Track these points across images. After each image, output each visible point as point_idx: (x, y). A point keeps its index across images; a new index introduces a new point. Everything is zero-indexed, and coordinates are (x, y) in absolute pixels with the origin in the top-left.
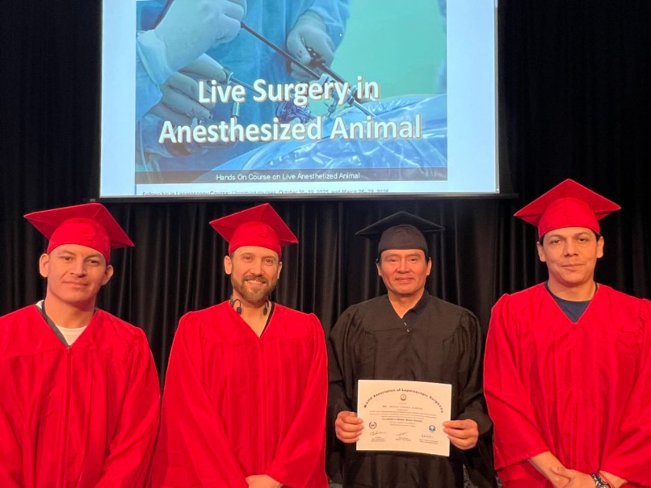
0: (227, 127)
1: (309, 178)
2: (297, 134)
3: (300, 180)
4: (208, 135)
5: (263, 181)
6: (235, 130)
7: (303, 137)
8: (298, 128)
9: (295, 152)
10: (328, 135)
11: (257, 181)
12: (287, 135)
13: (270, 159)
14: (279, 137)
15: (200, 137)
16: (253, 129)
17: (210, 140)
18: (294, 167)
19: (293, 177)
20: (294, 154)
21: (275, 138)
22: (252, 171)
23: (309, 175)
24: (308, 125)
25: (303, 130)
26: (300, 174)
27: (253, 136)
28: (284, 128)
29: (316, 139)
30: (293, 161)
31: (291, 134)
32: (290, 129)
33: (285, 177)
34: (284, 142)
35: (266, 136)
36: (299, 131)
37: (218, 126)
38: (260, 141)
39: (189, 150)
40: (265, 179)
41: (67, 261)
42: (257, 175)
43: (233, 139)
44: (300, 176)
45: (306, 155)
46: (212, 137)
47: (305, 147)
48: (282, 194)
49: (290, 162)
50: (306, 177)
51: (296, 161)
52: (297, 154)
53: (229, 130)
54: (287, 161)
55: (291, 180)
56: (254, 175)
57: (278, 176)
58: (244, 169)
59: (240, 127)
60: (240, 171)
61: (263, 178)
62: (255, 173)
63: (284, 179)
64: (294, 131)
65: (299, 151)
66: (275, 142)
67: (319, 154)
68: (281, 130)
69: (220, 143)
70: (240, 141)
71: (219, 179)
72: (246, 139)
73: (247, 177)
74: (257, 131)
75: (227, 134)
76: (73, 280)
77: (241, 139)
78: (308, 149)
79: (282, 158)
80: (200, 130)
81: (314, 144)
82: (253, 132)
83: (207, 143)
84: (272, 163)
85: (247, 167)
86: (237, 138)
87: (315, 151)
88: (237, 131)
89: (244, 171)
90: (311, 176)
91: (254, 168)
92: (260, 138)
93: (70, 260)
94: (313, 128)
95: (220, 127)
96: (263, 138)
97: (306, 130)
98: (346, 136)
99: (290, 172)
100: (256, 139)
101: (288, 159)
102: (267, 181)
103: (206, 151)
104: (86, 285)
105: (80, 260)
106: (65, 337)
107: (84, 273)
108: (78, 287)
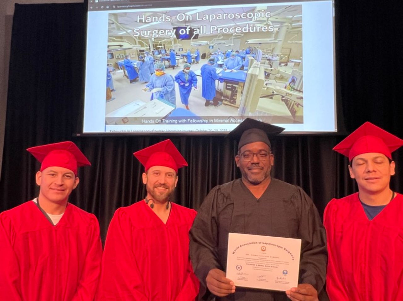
41: (52, 176)
76: (56, 188)
93: (54, 176)
104: (63, 190)
105: (60, 176)
106: (52, 220)
107: (63, 183)
108: (59, 192)
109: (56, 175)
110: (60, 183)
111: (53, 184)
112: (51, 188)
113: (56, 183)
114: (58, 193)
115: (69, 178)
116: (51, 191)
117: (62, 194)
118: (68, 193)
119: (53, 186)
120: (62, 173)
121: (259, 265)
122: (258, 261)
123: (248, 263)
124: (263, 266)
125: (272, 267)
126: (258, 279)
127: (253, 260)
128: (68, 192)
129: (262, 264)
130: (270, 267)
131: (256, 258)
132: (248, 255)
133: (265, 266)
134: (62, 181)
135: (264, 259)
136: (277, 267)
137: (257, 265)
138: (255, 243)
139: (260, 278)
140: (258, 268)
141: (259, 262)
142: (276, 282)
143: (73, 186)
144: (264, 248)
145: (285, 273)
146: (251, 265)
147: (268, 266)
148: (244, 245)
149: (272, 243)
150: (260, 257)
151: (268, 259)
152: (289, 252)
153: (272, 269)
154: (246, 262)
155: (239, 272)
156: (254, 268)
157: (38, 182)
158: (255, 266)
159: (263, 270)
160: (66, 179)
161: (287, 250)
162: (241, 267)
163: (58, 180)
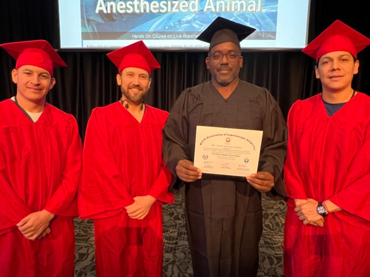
0: (138, 3)
1: (190, 37)
2: (183, 8)
3: (184, 39)
4: (127, 8)
5: (161, 39)
6: (144, 5)
7: (186, 10)
8: (184, 4)
9: (182, 20)
10: (202, 9)
11: (158, 39)
12: (176, 9)
13: (165, 25)
14: (171, 10)
15: (121, 9)
16: (155, 4)
17: (128, 11)
18: (181, 30)
19: (180, 36)
20: (181, 21)
21: (169, 10)
22: (155, 32)
23: (190, 35)
24: (190, 2)
25: (187, 6)
26: (184, 35)
27: (155, 9)
28: (175, 4)
29: (195, 12)
30: (180, 26)
31: (179, 8)
32: (179, 4)
33: (175, 36)
34: (175, 13)
35: (163, 9)
36: (184, 6)
37: (133, 2)
38: (160, 12)
39: (115, 18)
40: (163, 37)
41: (28, 75)
42: (157, 35)
43: (142, 11)
44: (184, 36)
45: (188, 22)
46: (129, 9)
47: (188, 17)
48: (173, 47)
49: (179, 27)
50: (189, 36)
51: (182, 26)
52: (183, 21)
53: (140, 5)
54: (177, 26)
55: (179, 39)
56: (156, 35)
57: (171, 36)
58: (150, 31)
59: (147, 3)
60: (147, 33)
61: (161, 37)
62: (157, 34)
63: (174, 37)
64: (181, 6)
65: (184, 20)
66: (169, 13)
67: (196, 21)
68: (172, 5)
69: (134, 14)
70: (147, 12)
71: (134, 37)
72: (151, 11)
73: (152, 36)
74: (157, 6)
75: (139, 7)
76: (33, 87)
77: (148, 11)
78: (189, 18)
79: (174, 24)
80: (121, 5)
81: (193, 15)
82: (155, 6)
83: (126, 13)
84: (167, 27)
85: (151, 30)
86: (145, 11)
87: (194, 19)
88: (145, 5)
89: (150, 32)
90: (191, 36)
91: (156, 30)
92: (159, 11)
93: (30, 74)
94: (193, 4)
95: (134, 3)
96: (161, 11)
97: (189, 5)
98: (214, 10)
99: (178, 33)
100: (157, 11)
101: (177, 24)
102: (164, 39)
103: (126, 18)
104: (41, 90)
105: (36, 75)
106: (31, 117)
107: (39, 83)
108: (36, 91)
109: (32, 74)
110: (35, 82)
111: (29, 83)
112: (27, 87)
113: (32, 82)
114: (36, 93)
115: (45, 78)
116: (28, 89)
117: (39, 93)
118: (45, 93)
119: (29, 85)
120: (37, 72)
121: (223, 155)
122: (222, 151)
123: (214, 153)
124: (227, 155)
125: (235, 156)
126: (222, 167)
127: (219, 150)
128: (44, 91)
129: (226, 153)
130: (233, 156)
131: (221, 148)
132: (214, 145)
133: (229, 155)
134: (39, 81)
135: (228, 149)
136: (239, 156)
137: (221, 155)
138: (220, 135)
139: (224, 166)
140: (222, 157)
141: (224, 152)
142: (238, 169)
143: (50, 86)
144: (228, 140)
145: (246, 161)
146: (217, 154)
147: (231, 156)
148: (211, 137)
149: (236, 135)
150: (224, 147)
151: (232, 149)
152: (251, 143)
153: (235, 158)
154: (212, 152)
155: (205, 160)
156: (218, 157)
157: (15, 80)
158: (220, 155)
159: (227, 159)
160: (42, 79)
161: (250, 141)
162: (208, 156)
163: (34, 79)
